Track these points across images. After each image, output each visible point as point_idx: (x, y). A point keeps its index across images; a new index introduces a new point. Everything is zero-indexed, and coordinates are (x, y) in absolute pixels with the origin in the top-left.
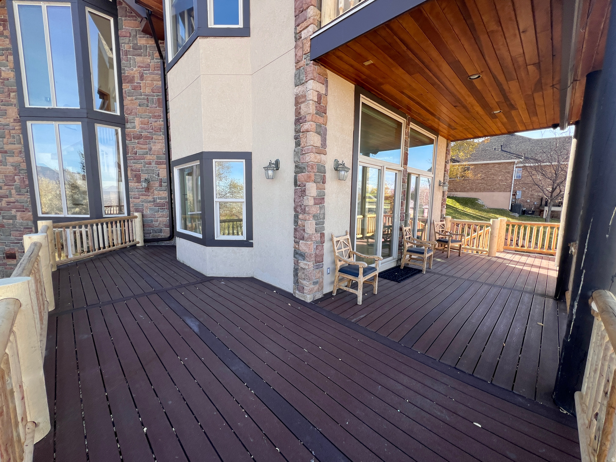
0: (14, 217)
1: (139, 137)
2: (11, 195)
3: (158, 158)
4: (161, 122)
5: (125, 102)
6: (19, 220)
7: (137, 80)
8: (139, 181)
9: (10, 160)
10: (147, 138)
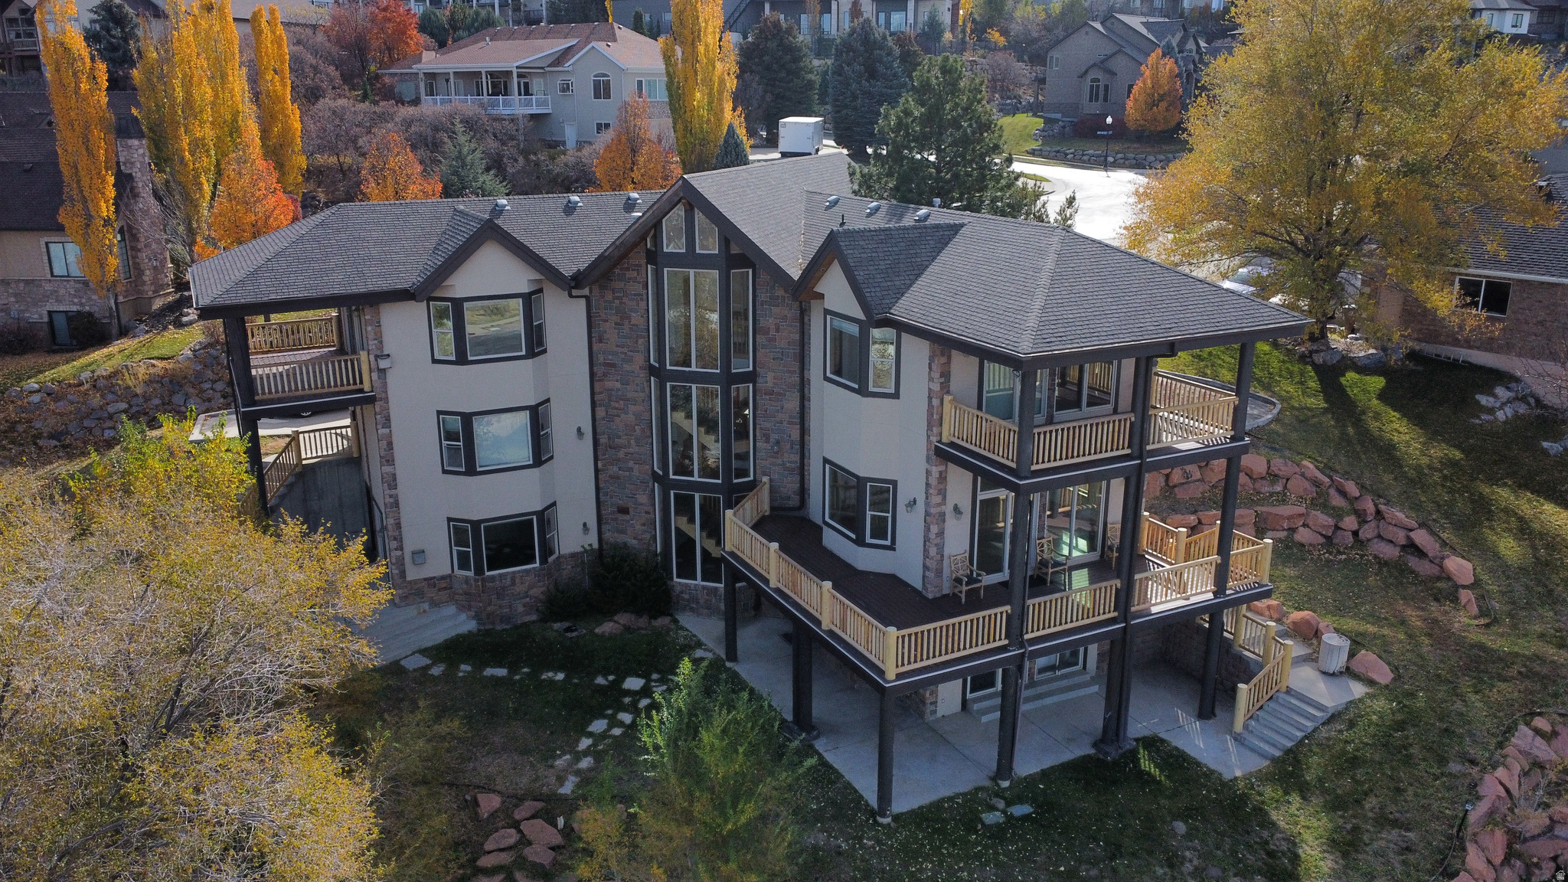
0: (631, 470)
1: (771, 393)
2: (629, 446)
3: (790, 417)
4: (796, 379)
5: (758, 355)
6: (636, 473)
7: (772, 332)
8: (767, 441)
9: (632, 408)
10: (779, 394)
